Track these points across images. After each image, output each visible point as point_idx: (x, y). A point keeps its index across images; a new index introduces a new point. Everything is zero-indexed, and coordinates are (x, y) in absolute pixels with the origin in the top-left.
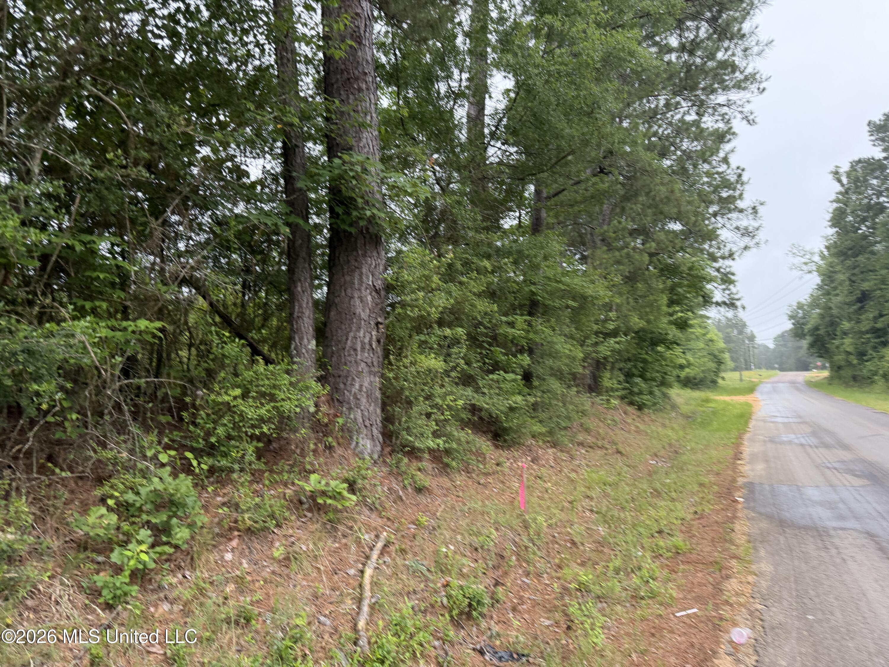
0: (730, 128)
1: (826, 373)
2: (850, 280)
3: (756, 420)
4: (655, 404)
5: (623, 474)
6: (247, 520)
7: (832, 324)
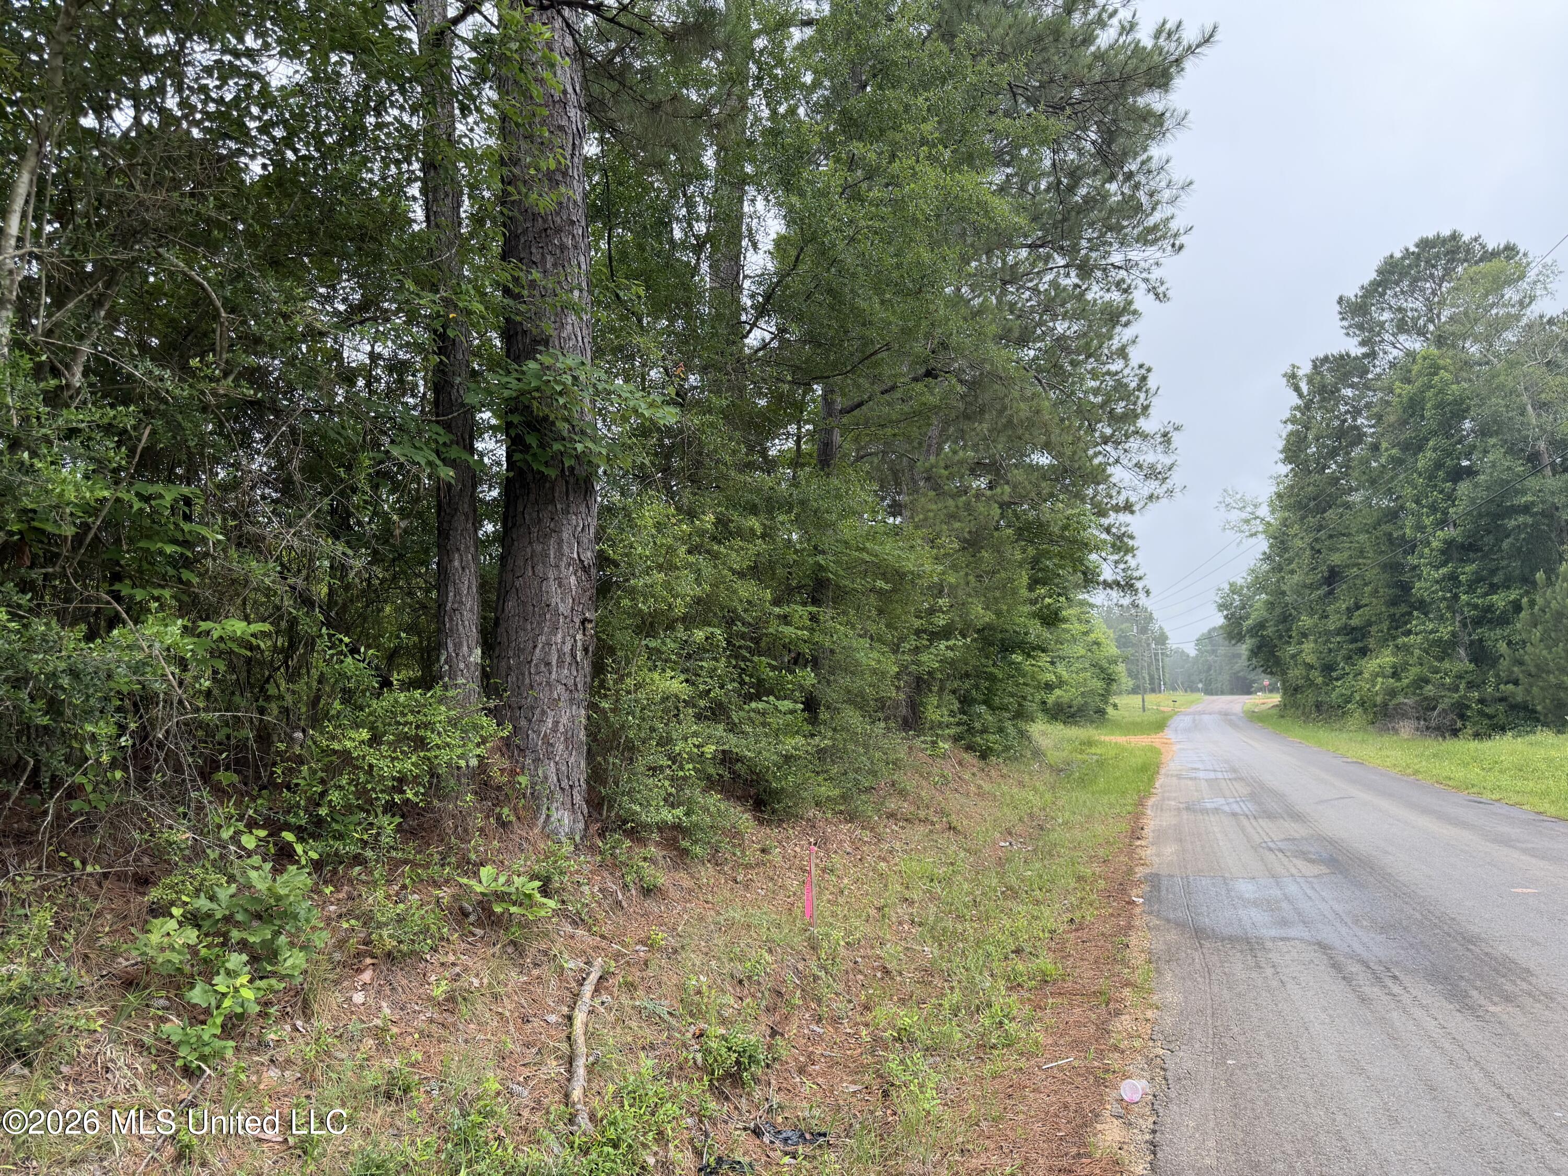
0: (1130, 303)
1: (1276, 699)
2: (1312, 548)
3: (1167, 775)
4: (1007, 749)
5: (959, 863)
6: (387, 938)
7: (1286, 619)
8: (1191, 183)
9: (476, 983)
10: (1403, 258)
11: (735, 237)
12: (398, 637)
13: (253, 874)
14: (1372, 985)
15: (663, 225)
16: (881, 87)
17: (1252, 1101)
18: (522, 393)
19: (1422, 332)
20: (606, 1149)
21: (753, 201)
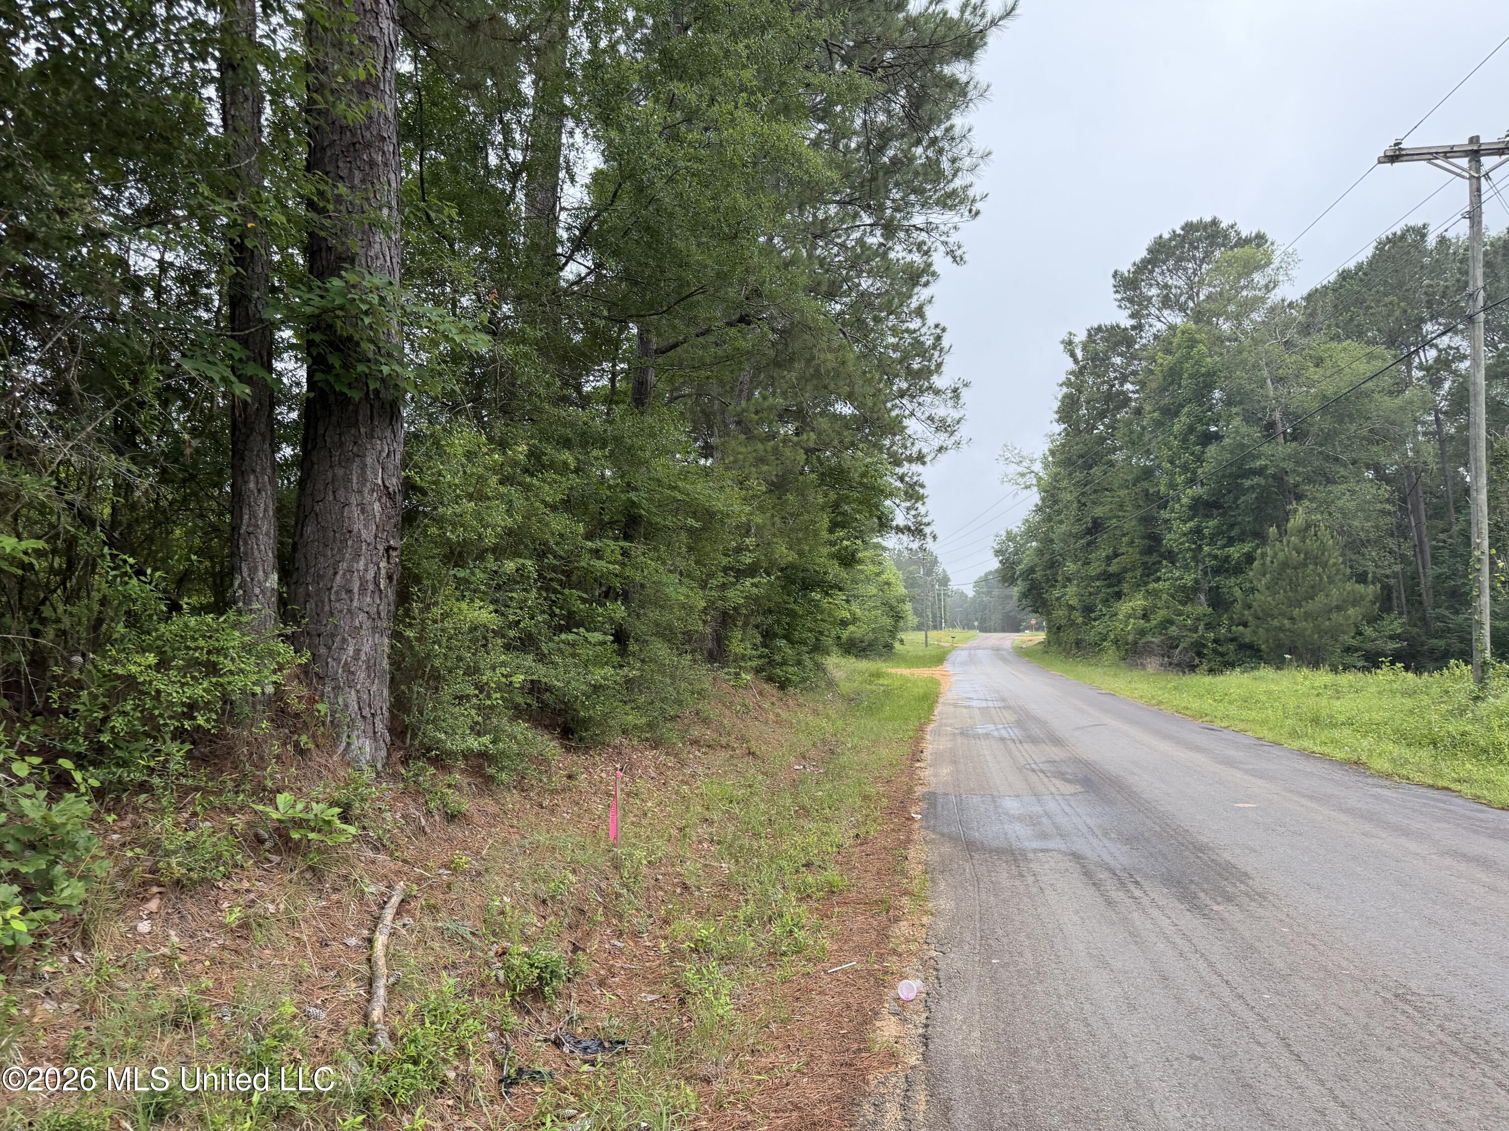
0: (930, 265)
1: (1041, 636)
2: (1079, 501)
3: (944, 704)
4: (804, 680)
5: (757, 785)
6: (176, 866)
7: (1053, 565)
8: (989, 154)
9: (272, 908)
10: (1170, 240)
11: (552, 167)
12: (190, 560)
13: (25, 803)
14: (1118, 890)
15: (478, 149)
16: (701, 30)
17: (1012, 995)
18: (325, 311)
19: (1183, 308)
20: (405, 1066)
21: (571, 134)
